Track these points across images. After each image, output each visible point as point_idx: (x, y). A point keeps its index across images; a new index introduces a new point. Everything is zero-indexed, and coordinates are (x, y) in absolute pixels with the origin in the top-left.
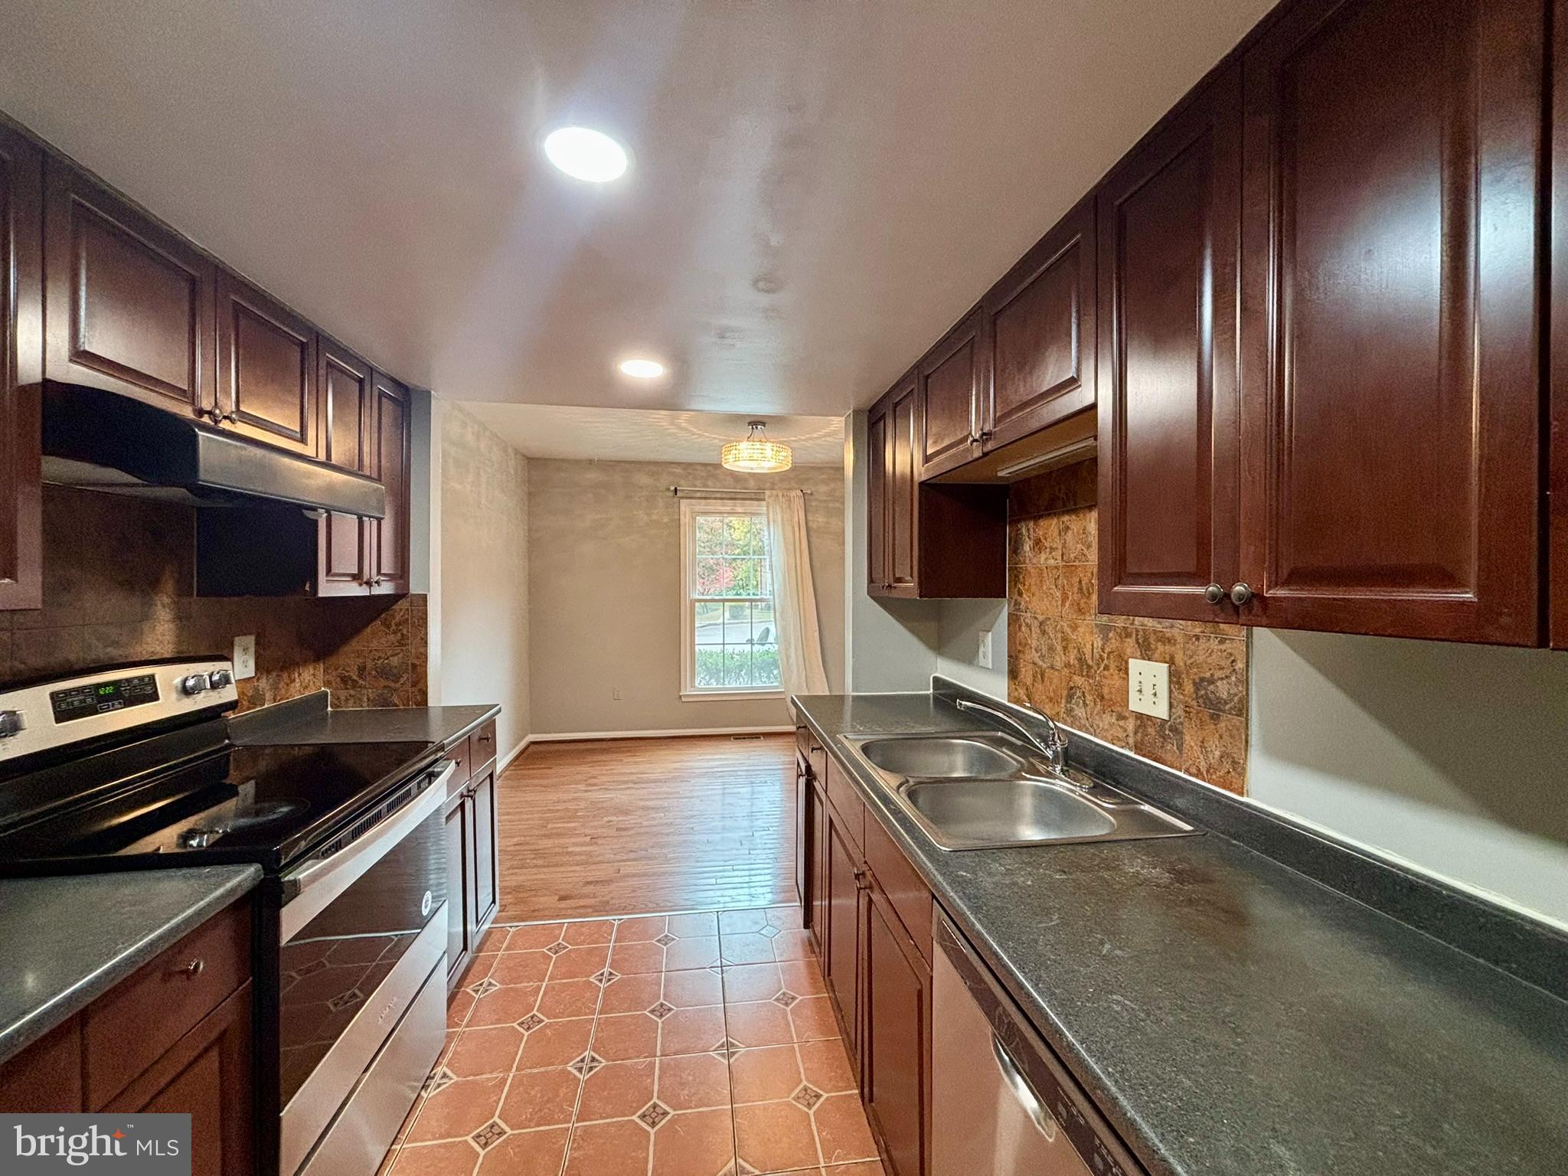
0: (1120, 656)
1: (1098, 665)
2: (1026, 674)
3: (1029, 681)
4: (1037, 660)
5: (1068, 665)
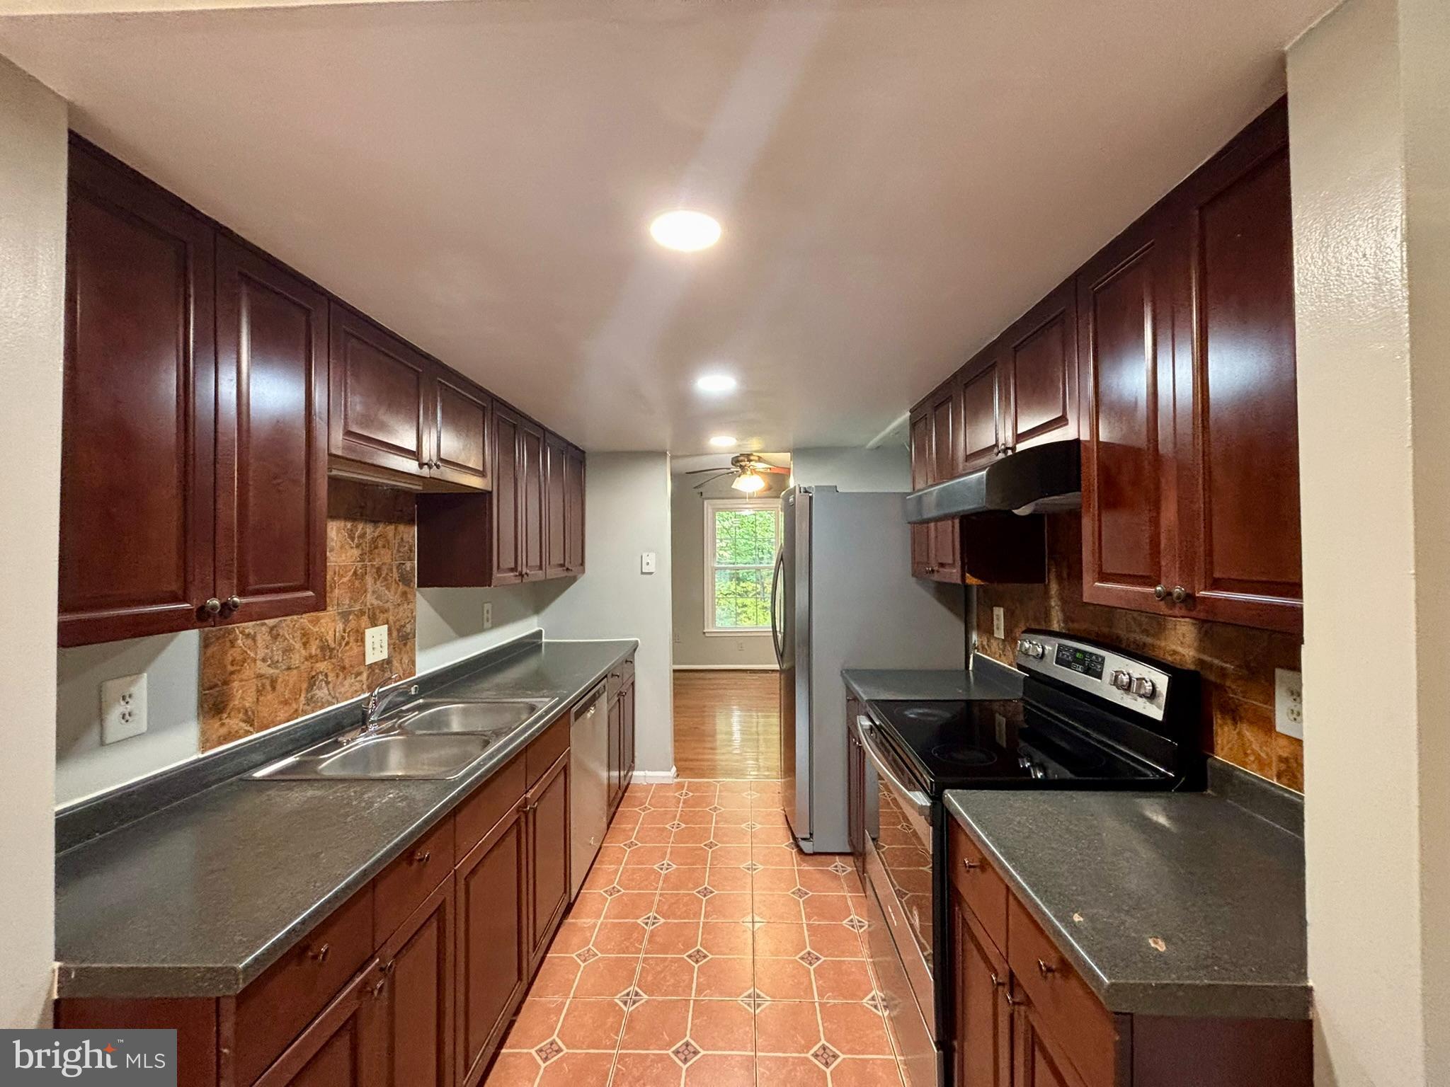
0: (357, 631)
1: (340, 644)
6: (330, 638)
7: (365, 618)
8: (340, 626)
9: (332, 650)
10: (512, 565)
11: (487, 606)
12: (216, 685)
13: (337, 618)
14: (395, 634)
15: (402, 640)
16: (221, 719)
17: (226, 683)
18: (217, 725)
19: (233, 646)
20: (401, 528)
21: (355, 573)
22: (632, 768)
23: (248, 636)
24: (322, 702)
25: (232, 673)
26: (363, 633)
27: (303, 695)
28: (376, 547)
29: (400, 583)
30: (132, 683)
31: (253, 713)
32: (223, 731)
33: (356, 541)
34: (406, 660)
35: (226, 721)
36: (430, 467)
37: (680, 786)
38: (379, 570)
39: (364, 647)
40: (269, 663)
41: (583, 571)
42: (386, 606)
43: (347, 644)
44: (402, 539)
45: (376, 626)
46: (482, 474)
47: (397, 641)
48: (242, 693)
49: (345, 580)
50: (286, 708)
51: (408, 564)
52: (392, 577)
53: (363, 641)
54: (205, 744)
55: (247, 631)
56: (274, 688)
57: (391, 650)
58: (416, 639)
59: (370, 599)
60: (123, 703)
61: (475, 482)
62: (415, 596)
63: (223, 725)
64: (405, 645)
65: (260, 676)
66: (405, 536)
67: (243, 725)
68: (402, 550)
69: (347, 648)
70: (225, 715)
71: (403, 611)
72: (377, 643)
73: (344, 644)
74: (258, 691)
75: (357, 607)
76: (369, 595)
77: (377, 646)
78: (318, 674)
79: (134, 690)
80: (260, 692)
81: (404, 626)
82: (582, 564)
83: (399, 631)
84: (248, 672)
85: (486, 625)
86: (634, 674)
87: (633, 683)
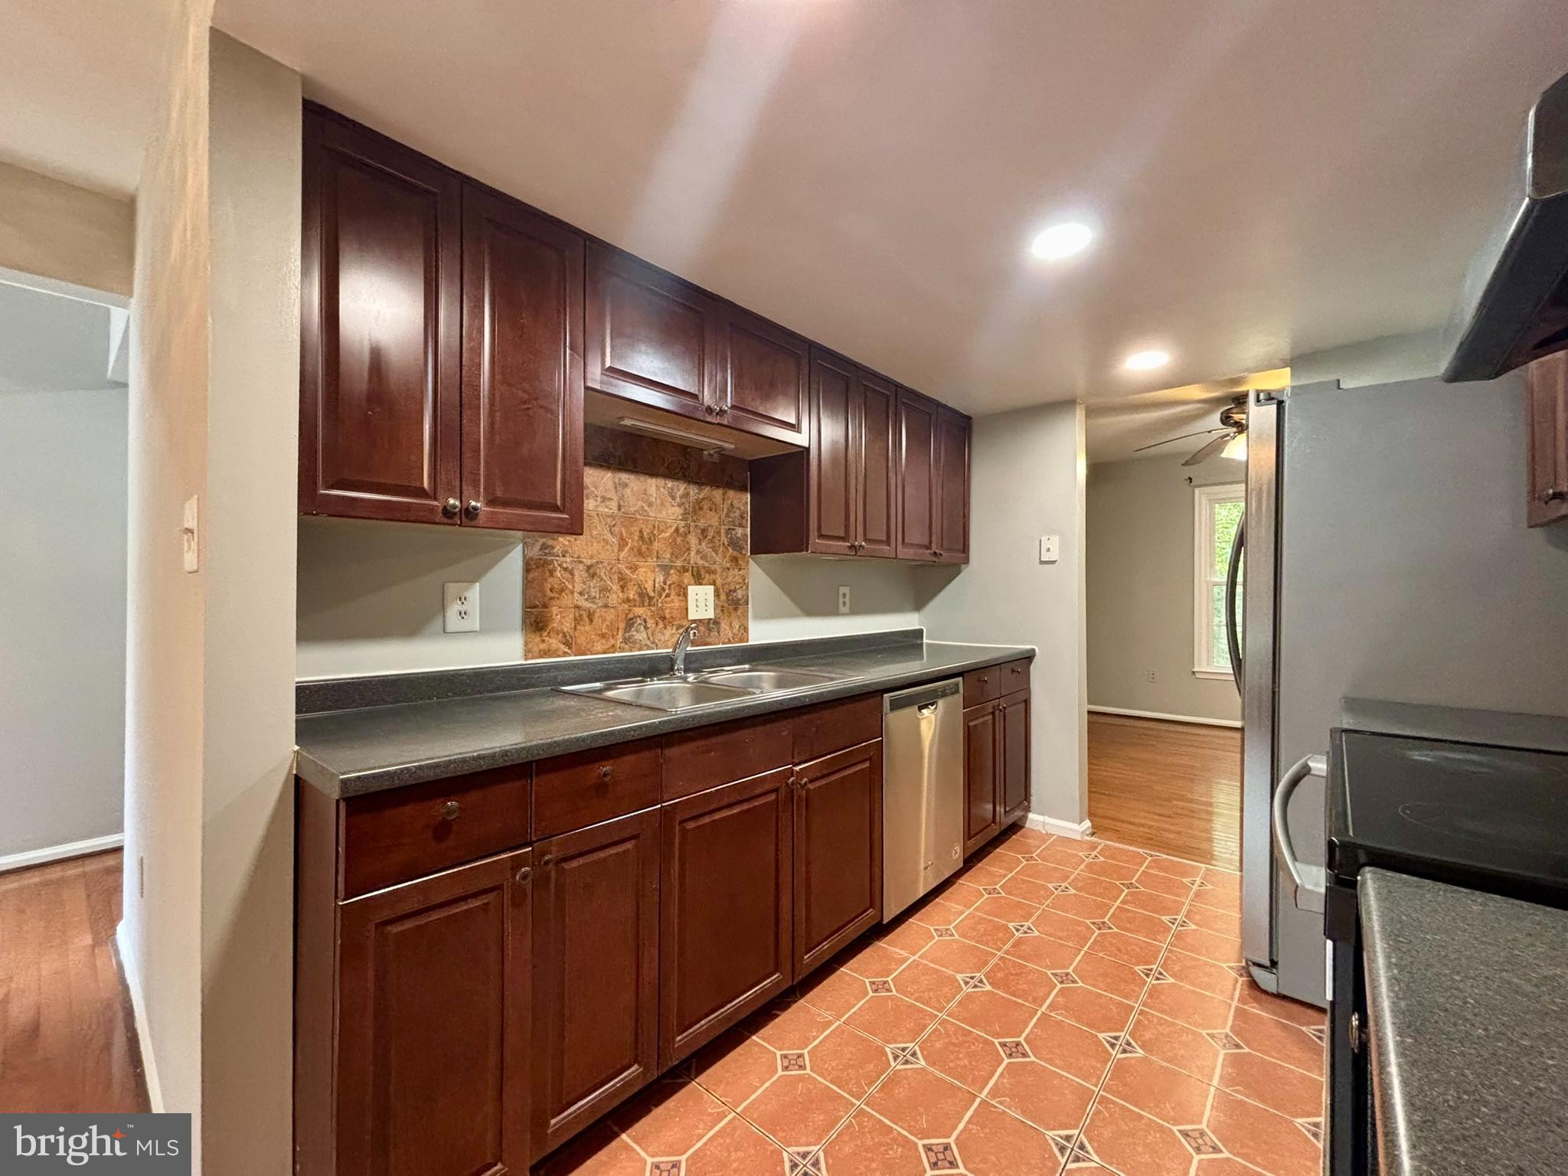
0: (679, 586)
1: (660, 595)
5: (626, 600)
6: (649, 586)
7: (688, 575)
8: (660, 578)
9: (651, 598)
10: (841, 534)
11: (843, 590)
12: (535, 607)
13: (657, 570)
14: (723, 597)
15: (732, 603)
16: (541, 636)
17: (545, 606)
18: (538, 639)
19: (552, 575)
20: (731, 493)
21: (677, 530)
22: (1028, 809)
23: (566, 569)
24: (641, 645)
25: (552, 598)
26: (686, 589)
27: (620, 633)
28: (701, 509)
29: (730, 549)
30: (466, 589)
31: (571, 637)
32: (543, 646)
33: (678, 500)
34: (736, 625)
35: (546, 639)
37: (1094, 847)
38: (703, 531)
39: (687, 601)
40: (586, 596)
41: (967, 561)
42: (713, 567)
43: (668, 596)
44: (732, 505)
45: (701, 584)
46: (794, 427)
47: (726, 604)
48: (561, 618)
49: (664, 535)
50: (604, 641)
51: (740, 531)
52: (719, 540)
53: (685, 595)
54: (528, 652)
55: (565, 565)
56: (591, 621)
57: (719, 610)
58: (750, 606)
59: (694, 558)
60: (459, 602)
62: (748, 562)
63: (543, 641)
64: (736, 609)
65: (578, 607)
66: (735, 502)
67: (563, 647)
68: (732, 515)
69: (668, 599)
70: (545, 634)
71: (734, 575)
72: (701, 602)
73: (664, 595)
74: (576, 619)
75: (679, 564)
76: (693, 554)
77: (701, 603)
78: (635, 617)
79: (468, 594)
80: (578, 620)
81: (735, 591)
82: (965, 549)
83: (728, 595)
84: (566, 600)
85: (842, 609)
86: (1028, 690)
87: (1027, 702)
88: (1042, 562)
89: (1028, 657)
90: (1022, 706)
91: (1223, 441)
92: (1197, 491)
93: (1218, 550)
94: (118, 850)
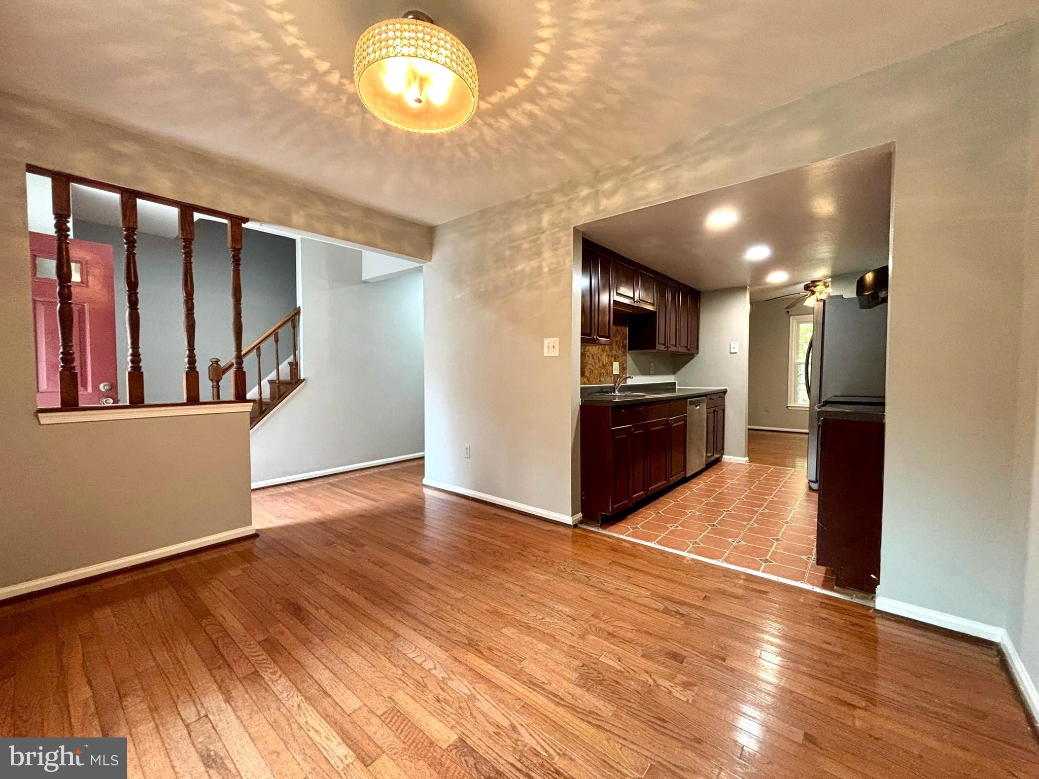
2: (587, 374)
3: (588, 375)
4: (591, 368)
5: (600, 367)
7: (613, 358)
8: (607, 359)
9: (605, 366)
10: (664, 343)
11: (652, 364)
13: (606, 356)
14: (621, 366)
15: (623, 369)
20: (623, 328)
22: (723, 454)
24: (602, 382)
26: (613, 363)
27: (598, 378)
28: (616, 334)
29: (623, 349)
34: (624, 377)
36: (637, 302)
37: (751, 465)
38: (617, 342)
39: (613, 368)
40: (592, 365)
41: (697, 353)
42: (619, 355)
43: (608, 364)
44: (624, 332)
45: (616, 362)
46: (653, 304)
51: (626, 342)
52: (620, 345)
53: (613, 365)
57: (620, 372)
58: (628, 371)
59: (615, 352)
61: (650, 308)
62: (627, 354)
64: (624, 372)
66: (626, 331)
68: (624, 335)
69: (608, 366)
71: (624, 358)
72: (616, 368)
75: (611, 354)
76: (614, 350)
81: (624, 364)
82: (697, 348)
85: (652, 372)
86: (724, 405)
87: (724, 410)
88: (731, 353)
89: (725, 392)
90: (722, 411)
91: (804, 298)
92: (791, 318)
93: (800, 348)
94: (423, 458)
